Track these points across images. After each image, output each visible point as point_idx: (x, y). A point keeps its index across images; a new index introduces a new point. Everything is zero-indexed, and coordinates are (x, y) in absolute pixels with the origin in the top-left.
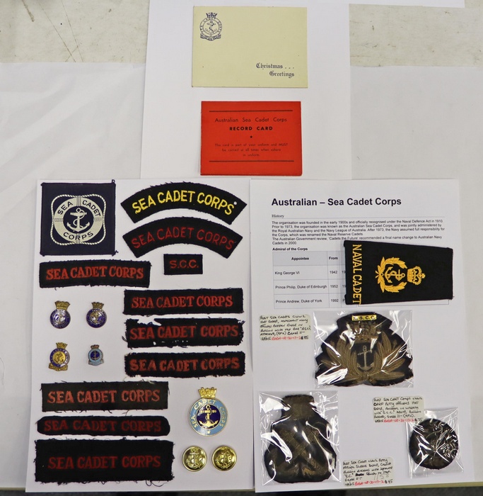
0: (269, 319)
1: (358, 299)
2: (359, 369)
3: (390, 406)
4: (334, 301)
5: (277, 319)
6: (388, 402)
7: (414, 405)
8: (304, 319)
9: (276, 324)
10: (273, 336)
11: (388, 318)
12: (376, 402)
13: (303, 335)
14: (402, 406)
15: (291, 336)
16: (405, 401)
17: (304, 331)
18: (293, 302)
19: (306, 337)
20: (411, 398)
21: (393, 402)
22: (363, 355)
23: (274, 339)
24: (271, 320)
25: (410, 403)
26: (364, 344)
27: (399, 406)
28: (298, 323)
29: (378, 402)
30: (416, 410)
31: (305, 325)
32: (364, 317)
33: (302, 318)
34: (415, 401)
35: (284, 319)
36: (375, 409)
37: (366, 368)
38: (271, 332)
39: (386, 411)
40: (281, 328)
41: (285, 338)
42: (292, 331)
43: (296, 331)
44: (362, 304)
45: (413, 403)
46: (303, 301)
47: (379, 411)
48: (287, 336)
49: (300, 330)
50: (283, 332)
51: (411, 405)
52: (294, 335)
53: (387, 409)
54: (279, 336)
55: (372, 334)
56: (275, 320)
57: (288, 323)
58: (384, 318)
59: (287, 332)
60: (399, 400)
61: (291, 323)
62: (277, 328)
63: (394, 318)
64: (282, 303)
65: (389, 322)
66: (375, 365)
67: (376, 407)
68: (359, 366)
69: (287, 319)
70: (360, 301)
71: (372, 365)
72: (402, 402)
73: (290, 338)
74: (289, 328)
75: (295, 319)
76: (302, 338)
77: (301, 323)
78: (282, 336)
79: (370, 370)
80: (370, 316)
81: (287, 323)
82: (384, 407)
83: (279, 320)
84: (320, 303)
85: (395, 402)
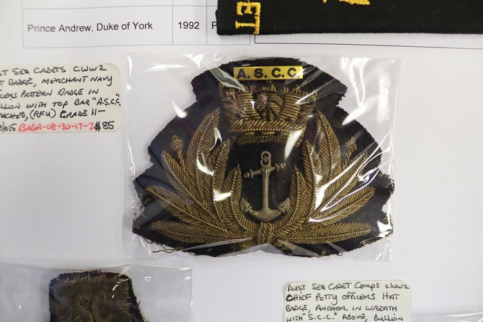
0: (10, 75)
1: (251, 18)
2: (248, 215)
3: (326, 303)
4: (187, 25)
5: (32, 75)
6: (322, 292)
7: (388, 303)
8: (102, 74)
9: (29, 89)
10: (21, 120)
11: (336, 77)
12: (293, 293)
13: (101, 118)
14: (357, 303)
15: (68, 121)
16: (367, 291)
17: (103, 107)
18: (74, 29)
19: (108, 125)
20: (382, 286)
21: (334, 292)
22: (260, 177)
23: (24, 129)
24: (16, 78)
25: (379, 296)
26: (267, 146)
27: (349, 304)
28: (88, 86)
29: (298, 293)
30: (390, 313)
31: (106, 92)
32: (267, 70)
33: (99, 74)
34: (391, 291)
35: (51, 76)
36: (288, 309)
37: (268, 212)
38: (16, 111)
39: (315, 313)
40: (42, 99)
41: (53, 127)
42: (71, 108)
43: (81, 108)
44: (262, 32)
45: (386, 296)
46: (101, 27)
47: (299, 313)
48: (58, 120)
49: (93, 104)
50: (47, 109)
51: (380, 302)
52: (77, 119)
53: (319, 308)
54: (37, 121)
55: (288, 120)
56: (25, 77)
57: (61, 86)
58: (325, 77)
59: (59, 109)
60: (352, 289)
61: (70, 87)
62: (30, 101)
63: (352, 76)
64: (43, 33)
65: (340, 90)
66: (293, 206)
67: (292, 304)
68: (248, 206)
69: (59, 75)
70: (258, 25)
71: (287, 204)
72: (359, 292)
73: (65, 127)
74: (63, 99)
75: (79, 75)
76: (97, 127)
77: (95, 85)
78: (44, 120)
79: (279, 218)
80: (284, 69)
81: (57, 87)
82: (311, 304)
83: (38, 78)
84: (147, 30)
85: (340, 293)
